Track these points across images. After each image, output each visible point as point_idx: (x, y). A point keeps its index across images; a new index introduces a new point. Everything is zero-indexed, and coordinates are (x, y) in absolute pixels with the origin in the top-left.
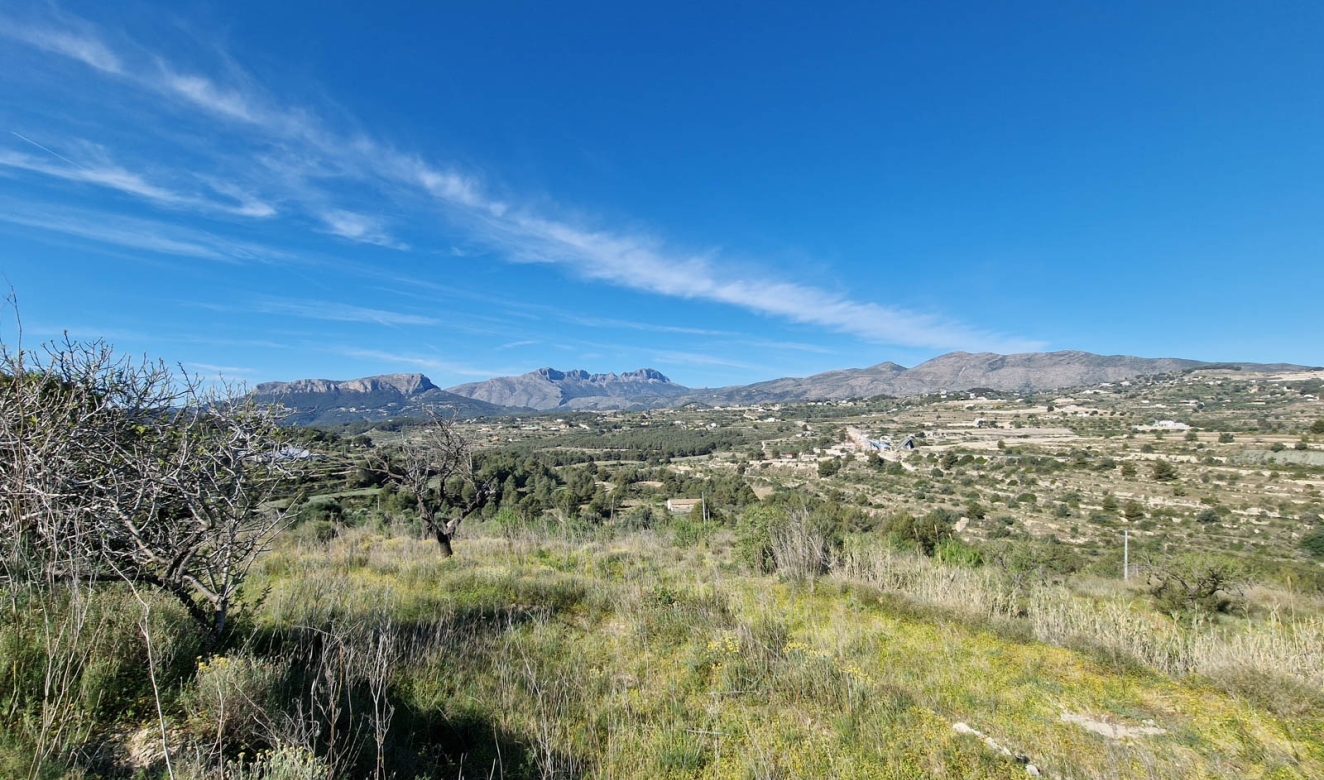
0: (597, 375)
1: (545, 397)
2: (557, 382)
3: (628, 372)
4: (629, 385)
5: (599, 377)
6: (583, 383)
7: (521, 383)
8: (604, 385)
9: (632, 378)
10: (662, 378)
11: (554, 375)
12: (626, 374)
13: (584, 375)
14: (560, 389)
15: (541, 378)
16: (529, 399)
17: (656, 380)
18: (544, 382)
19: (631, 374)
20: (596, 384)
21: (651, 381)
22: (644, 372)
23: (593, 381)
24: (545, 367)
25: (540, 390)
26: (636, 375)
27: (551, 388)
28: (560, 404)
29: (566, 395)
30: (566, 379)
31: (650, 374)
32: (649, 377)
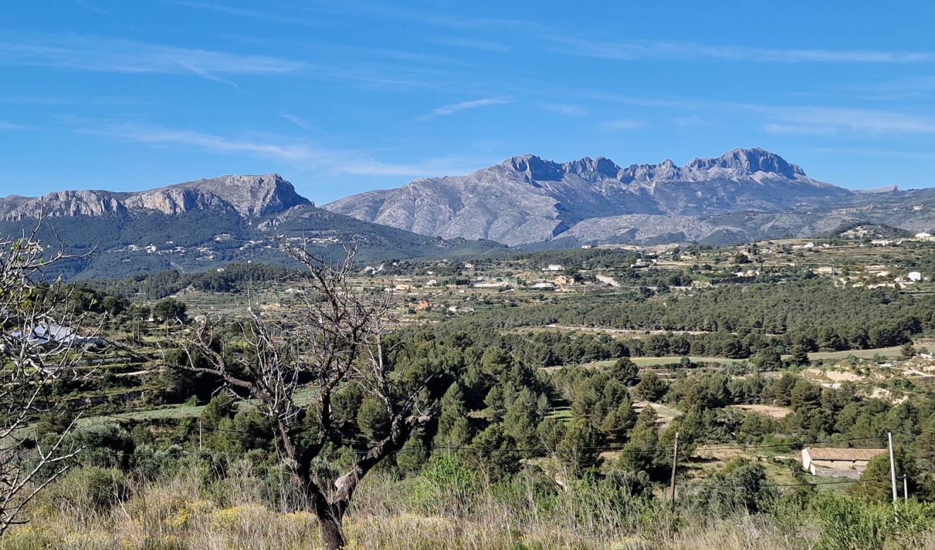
0: (634, 168)
1: (522, 218)
2: (549, 185)
3: (705, 157)
4: (709, 187)
5: (639, 172)
6: (604, 186)
7: (473, 190)
8: (651, 188)
9: (714, 171)
10: (786, 169)
11: (542, 170)
12: (700, 164)
13: (607, 168)
14: (554, 201)
15: (514, 178)
16: (489, 223)
17: (770, 175)
18: (521, 186)
19: (713, 163)
20: (633, 188)
21: (758, 176)
22: (743, 157)
23: (627, 180)
24: (523, 154)
25: (512, 204)
26: (724, 164)
27: (536, 197)
28: (556, 233)
29: (568, 213)
30: (567, 180)
31: (757, 160)
32: (754, 167)
